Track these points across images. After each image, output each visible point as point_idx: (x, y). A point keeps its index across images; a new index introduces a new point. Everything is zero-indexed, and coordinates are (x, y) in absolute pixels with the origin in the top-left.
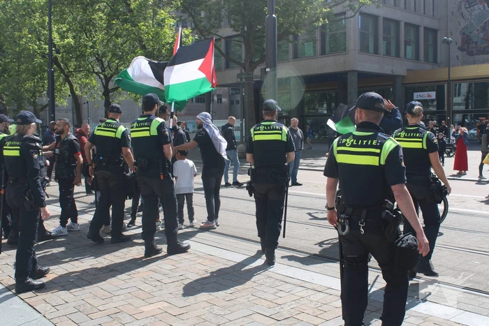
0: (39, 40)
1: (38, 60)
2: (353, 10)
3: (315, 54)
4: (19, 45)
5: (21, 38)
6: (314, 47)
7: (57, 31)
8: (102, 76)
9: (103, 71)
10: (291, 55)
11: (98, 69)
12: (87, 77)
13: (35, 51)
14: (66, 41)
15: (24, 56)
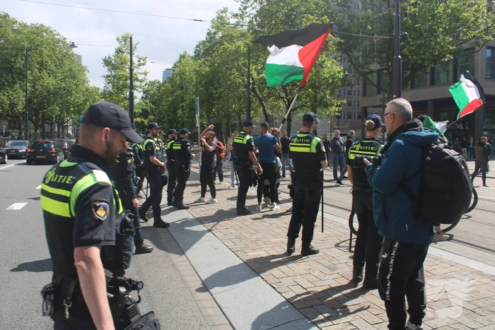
0: (243, 76)
1: (242, 89)
2: (479, 46)
3: (448, 82)
4: (230, 80)
5: (231, 74)
6: (448, 75)
7: (255, 69)
8: (286, 100)
9: (287, 96)
10: (428, 82)
11: (283, 95)
12: (275, 100)
13: (240, 83)
14: (261, 75)
15: (232, 87)
